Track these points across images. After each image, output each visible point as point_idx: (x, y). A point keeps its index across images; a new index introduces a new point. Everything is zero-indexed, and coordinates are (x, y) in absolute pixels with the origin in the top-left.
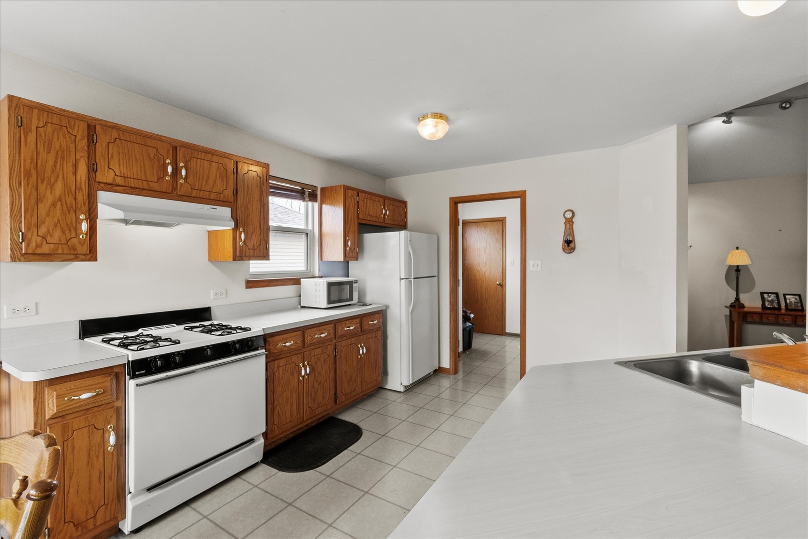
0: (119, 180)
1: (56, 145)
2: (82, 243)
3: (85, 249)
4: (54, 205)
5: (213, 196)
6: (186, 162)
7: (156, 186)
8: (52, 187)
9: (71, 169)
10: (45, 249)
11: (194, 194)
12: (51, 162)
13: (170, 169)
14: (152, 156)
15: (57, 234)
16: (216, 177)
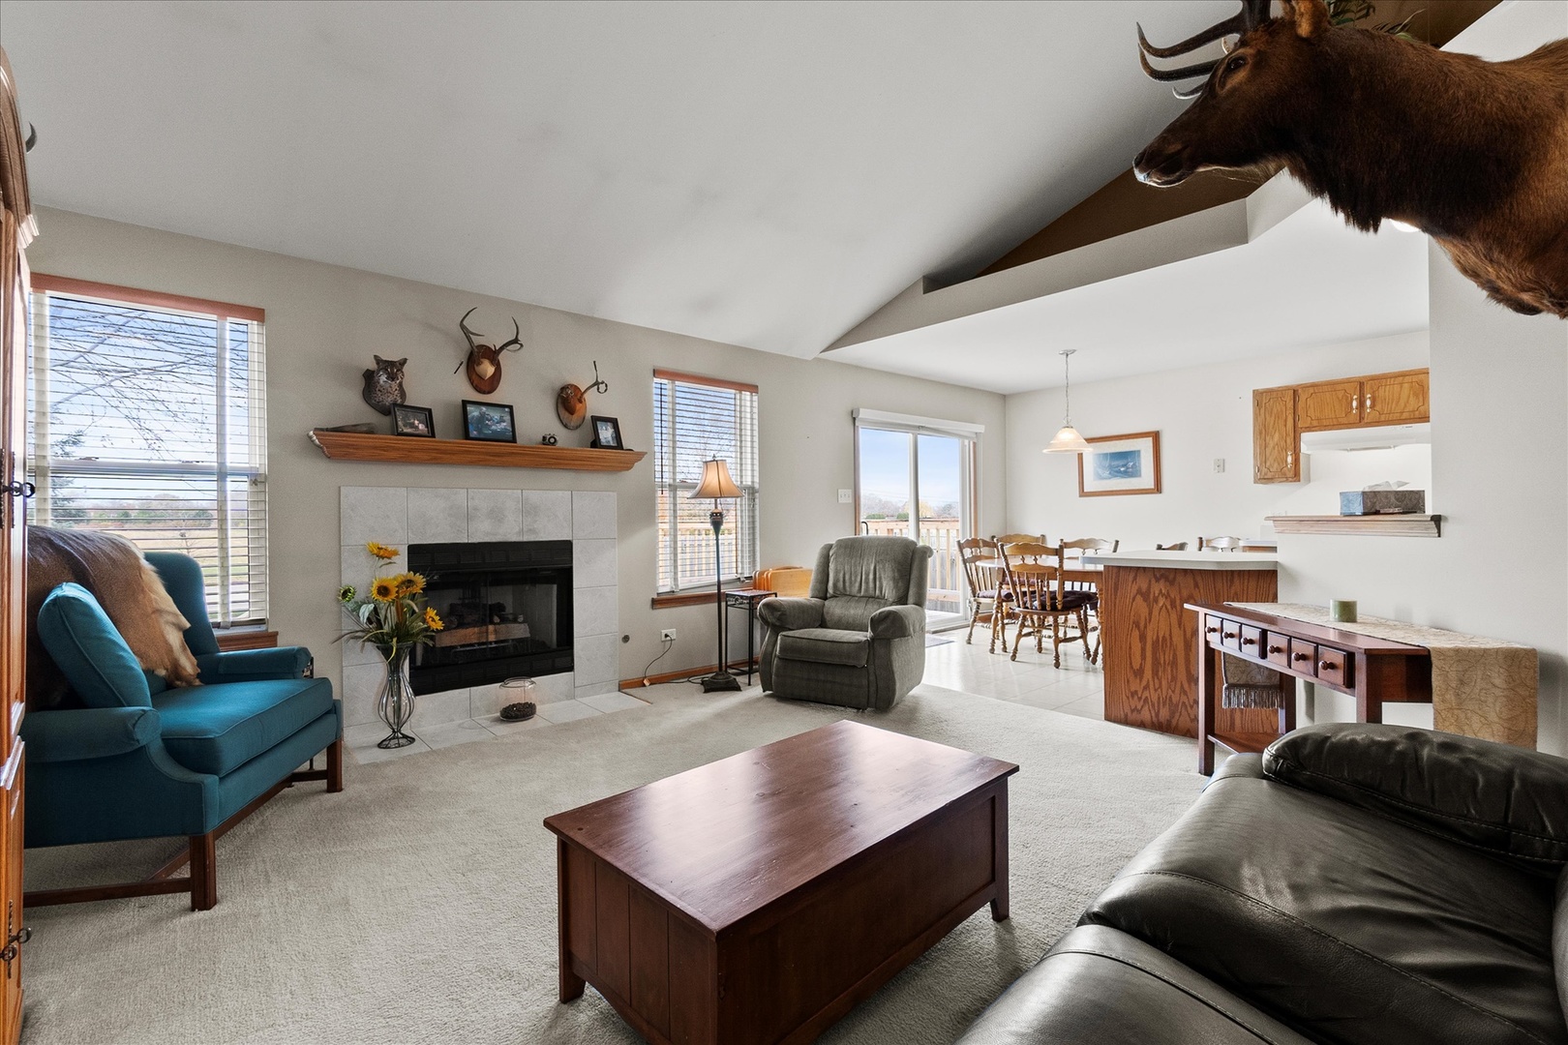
0: (1315, 423)
1: (1275, 410)
2: (1289, 470)
3: (1291, 474)
4: (1274, 448)
5: (1405, 416)
6: (1373, 393)
7: (1345, 421)
8: (1272, 437)
9: (1283, 423)
10: (1269, 475)
11: (1383, 419)
12: (1272, 422)
13: (1355, 404)
14: (1340, 397)
15: (1276, 465)
16: (1409, 397)
